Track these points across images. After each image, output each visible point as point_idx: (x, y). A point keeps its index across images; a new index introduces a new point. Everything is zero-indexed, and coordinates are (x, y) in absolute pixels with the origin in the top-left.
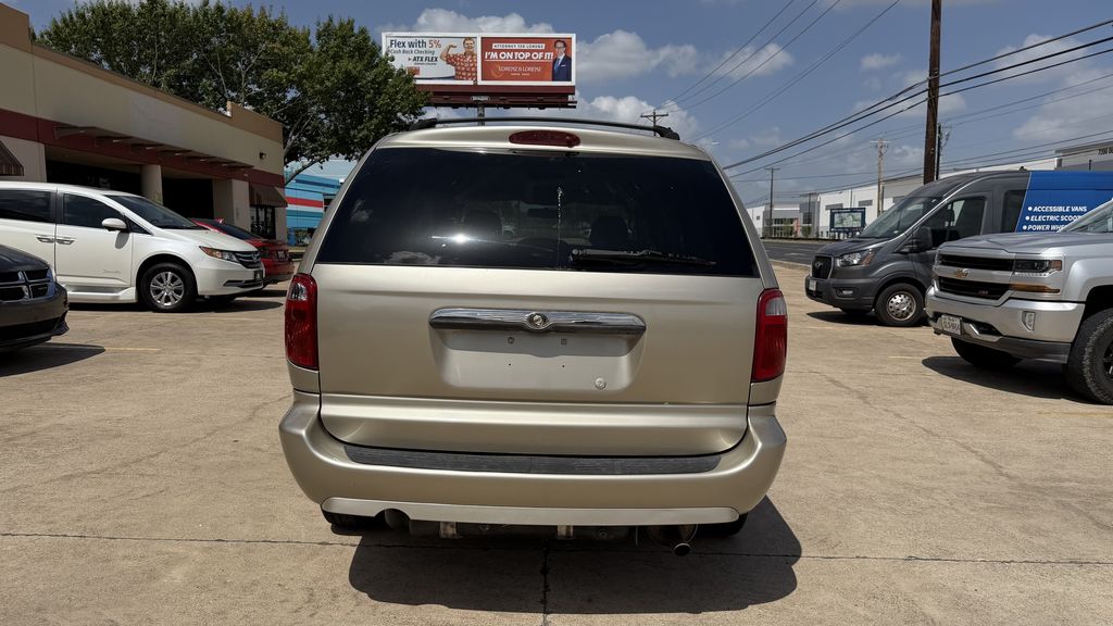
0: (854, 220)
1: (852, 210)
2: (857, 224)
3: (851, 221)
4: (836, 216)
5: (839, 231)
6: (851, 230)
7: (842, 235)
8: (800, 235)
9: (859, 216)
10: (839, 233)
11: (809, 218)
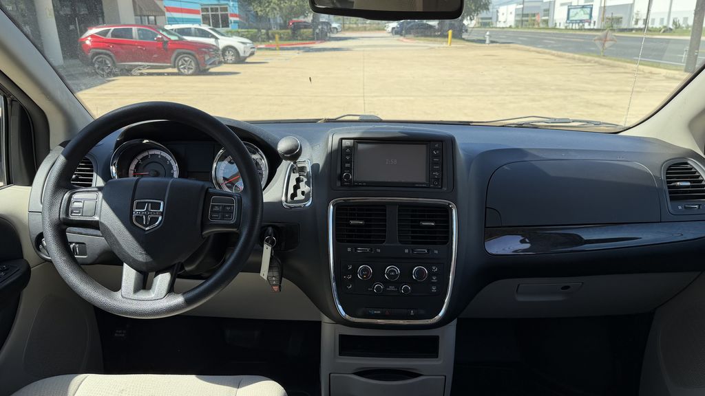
0: (585, 14)
1: (583, 7)
2: (587, 17)
3: (582, 15)
4: (571, 11)
5: (573, 22)
6: (581, 21)
7: (574, 25)
8: (541, 26)
9: (588, 10)
10: (573, 23)
11: (547, 12)
